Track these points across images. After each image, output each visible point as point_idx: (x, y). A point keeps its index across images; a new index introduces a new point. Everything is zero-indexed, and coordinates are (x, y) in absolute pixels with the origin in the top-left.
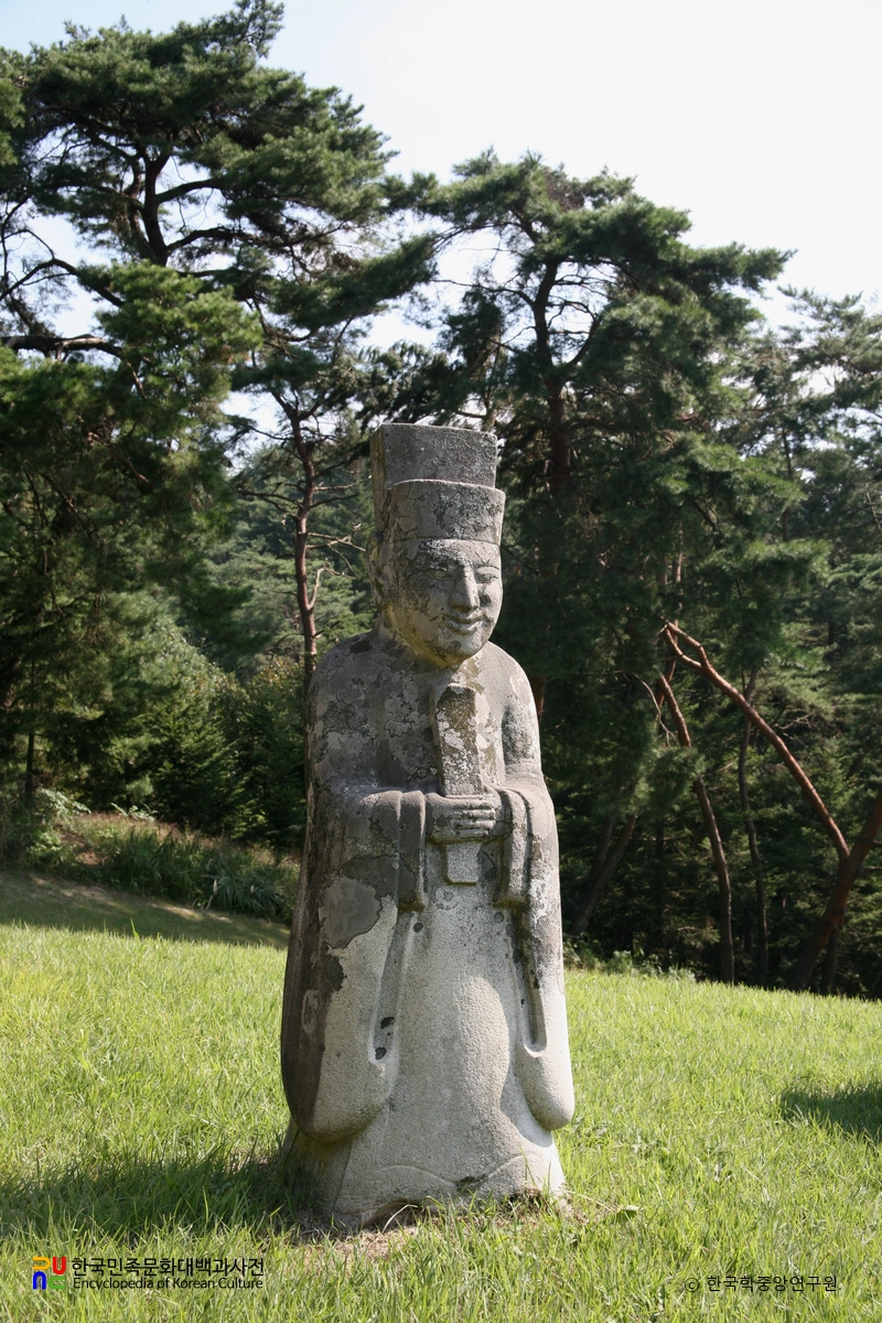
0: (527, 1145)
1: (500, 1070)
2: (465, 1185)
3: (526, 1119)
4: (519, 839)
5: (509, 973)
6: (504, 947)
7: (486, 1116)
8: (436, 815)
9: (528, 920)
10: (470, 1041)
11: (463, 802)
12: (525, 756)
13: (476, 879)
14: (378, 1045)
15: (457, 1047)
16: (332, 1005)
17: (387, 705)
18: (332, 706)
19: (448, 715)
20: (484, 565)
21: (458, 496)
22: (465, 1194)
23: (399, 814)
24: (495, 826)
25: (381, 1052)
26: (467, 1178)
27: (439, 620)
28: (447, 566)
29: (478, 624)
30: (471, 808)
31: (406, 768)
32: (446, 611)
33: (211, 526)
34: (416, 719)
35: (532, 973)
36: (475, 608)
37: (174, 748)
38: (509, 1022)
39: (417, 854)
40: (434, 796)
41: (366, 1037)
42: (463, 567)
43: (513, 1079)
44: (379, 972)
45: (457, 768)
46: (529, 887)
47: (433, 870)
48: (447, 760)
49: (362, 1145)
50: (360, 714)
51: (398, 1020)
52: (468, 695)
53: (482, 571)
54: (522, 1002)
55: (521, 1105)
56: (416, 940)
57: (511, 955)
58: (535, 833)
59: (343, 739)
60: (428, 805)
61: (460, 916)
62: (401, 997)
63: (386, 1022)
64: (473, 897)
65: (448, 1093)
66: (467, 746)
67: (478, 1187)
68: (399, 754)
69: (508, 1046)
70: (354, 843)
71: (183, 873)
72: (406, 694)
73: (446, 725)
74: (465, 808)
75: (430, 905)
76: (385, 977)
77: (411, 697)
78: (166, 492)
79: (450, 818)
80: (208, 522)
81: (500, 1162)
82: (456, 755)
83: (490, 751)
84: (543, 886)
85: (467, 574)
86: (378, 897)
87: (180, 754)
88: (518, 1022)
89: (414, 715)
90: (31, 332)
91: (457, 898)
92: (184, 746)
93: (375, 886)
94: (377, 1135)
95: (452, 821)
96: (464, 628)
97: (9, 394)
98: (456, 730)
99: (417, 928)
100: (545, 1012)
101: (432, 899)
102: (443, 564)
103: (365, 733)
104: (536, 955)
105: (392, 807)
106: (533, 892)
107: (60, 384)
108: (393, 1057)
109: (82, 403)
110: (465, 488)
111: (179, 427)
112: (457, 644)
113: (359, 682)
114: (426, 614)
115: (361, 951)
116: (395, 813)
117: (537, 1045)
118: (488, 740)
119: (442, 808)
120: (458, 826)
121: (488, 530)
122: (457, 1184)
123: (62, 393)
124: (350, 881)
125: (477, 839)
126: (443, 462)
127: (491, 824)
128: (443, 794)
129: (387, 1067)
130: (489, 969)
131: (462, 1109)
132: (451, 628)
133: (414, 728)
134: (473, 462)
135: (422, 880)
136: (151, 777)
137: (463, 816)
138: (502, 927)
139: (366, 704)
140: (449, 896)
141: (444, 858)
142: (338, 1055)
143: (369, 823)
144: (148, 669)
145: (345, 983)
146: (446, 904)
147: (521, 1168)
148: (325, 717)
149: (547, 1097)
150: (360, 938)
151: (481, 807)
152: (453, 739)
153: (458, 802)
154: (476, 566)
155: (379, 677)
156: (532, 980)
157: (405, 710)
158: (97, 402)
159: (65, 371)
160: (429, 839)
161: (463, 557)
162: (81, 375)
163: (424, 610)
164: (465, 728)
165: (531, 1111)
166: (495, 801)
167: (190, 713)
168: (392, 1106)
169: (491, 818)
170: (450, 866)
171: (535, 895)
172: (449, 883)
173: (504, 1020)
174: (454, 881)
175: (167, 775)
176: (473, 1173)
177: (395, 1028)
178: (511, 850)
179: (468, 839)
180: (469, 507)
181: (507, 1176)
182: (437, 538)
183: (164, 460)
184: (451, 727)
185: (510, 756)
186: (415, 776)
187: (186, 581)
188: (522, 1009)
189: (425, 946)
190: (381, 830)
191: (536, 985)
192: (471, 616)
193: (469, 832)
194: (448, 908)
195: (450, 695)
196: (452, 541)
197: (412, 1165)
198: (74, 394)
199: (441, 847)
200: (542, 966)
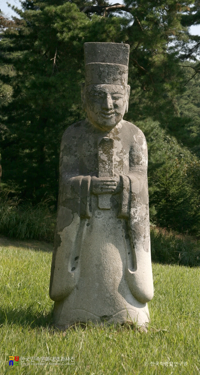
0: (129, 306)
1: (119, 277)
2: (104, 318)
3: (130, 297)
4: (126, 194)
5: (123, 242)
6: (121, 233)
7: (112, 294)
8: (94, 184)
9: (130, 223)
10: (106, 266)
11: (104, 179)
12: (138, 164)
13: (110, 207)
14: (73, 266)
15: (101, 268)
16: (57, 252)
17: (83, 146)
18: (65, 146)
19: (102, 148)
20: (116, 93)
21: (107, 68)
22: (103, 321)
23: (80, 184)
24: (117, 188)
25: (73, 269)
26: (104, 316)
27: (98, 114)
28: (101, 94)
29: (113, 115)
30: (107, 181)
31: (88, 168)
32: (100, 110)
33: (172, 88)
34: (93, 150)
35: (132, 243)
36: (111, 109)
37: (167, 193)
38: (123, 261)
39: (86, 198)
40: (95, 177)
41: (68, 263)
42: (107, 94)
43: (124, 282)
44: (73, 240)
45: (104, 167)
46: (130, 211)
47: (93, 204)
48: (101, 165)
49: (67, 302)
50: (74, 149)
51: (80, 258)
52: (111, 141)
53: (115, 95)
54: (129, 253)
55: (127, 291)
56: (87, 229)
57: (124, 236)
58: (133, 191)
59: (68, 158)
60: (91, 180)
61: (104, 221)
62: (81, 249)
63: (76, 258)
64: (109, 214)
65: (97, 284)
66: (109, 160)
67: (109, 319)
68: (87, 163)
69: (122, 269)
70: (66, 194)
71: (166, 250)
72: (90, 141)
73: (102, 152)
74: (105, 181)
75: (92, 217)
76: (76, 242)
77: (91, 143)
78: (151, 73)
79: (99, 185)
80: (171, 87)
81: (118, 311)
82: (104, 163)
83: (121, 163)
84: (136, 211)
85: (108, 97)
86: (73, 213)
87: (169, 195)
88: (126, 261)
89: (92, 149)
90: (99, 4)
91: (103, 214)
92: (171, 192)
93: (72, 209)
94: (72, 298)
95: (100, 186)
96: (107, 116)
97: (81, 33)
98: (105, 154)
99: (88, 225)
100: (137, 257)
101: (93, 214)
102: (100, 93)
103: (76, 156)
104: (133, 236)
105: (78, 181)
106: (132, 213)
107: (103, 27)
108: (77, 271)
109: (113, 35)
110: (109, 65)
111: (156, 43)
112: (105, 123)
113: (75, 137)
114: (94, 112)
115: (67, 232)
116: (79, 183)
117: (134, 270)
118: (120, 158)
119: (96, 181)
120: (102, 188)
121: (119, 80)
122: (101, 317)
123: (105, 31)
124: (64, 208)
125: (110, 193)
126: (107, 56)
127: (115, 187)
128: (97, 177)
129: (76, 274)
130: (115, 240)
131: (103, 290)
132: (102, 116)
133: (92, 153)
134: (119, 56)
135: (88, 207)
136: (155, 206)
137: (104, 184)
138: (120, 226)
139: (76, 146)
140: (99, 214)
141: (98, 200)
142: (59, 269)
143: (70, 187)
144: (154, 157)
145: (61, 243)
146: (98, 216)
147: (126, 314)
148: (63, 151)
149: (137, 289)
150: (66, 228)
151: (111, 181)
152: (104, 157)
153: (102, 179)
154: (112, 94)
155: (82, 136)
156: (132, 246)
157: (89, 147)
158: (121, 34)
159: (107, 21)
160: (92, 193)
161: (107, 90)
162: (113, 22)
163: (93, 110)
164: (109, 153)
165: (132, 294)
166: (117, 179)
167: (174, 176)
168: (77, 288)
169: (115, 185)
170: (100, 203)
171: (133, 214)
172: (100, 209)
173: (120, 259)
174: (101, 208)
175: (163, 206)
176: (107, 314)
177: (79, 260)
178: (122, 197)
179: (106, 193)
180: (111, 72)
181: (120, 317)
182: (98, 84)
183: (150, 59)
184: (103, 153)
185: (132, 164)
186: (91, 171)
187: (161, 114)
188: (129, 256)
189: (90, 232)
190: (74, 189)
191: (134, 248)
192: (109, 112)
193: (106, 190)
194: (99, 218)
195: (104, 141)
196: (104, 85)
197: (84, 309)
198: (110, 32)
199: (97, 196)
200: (136, 240)
